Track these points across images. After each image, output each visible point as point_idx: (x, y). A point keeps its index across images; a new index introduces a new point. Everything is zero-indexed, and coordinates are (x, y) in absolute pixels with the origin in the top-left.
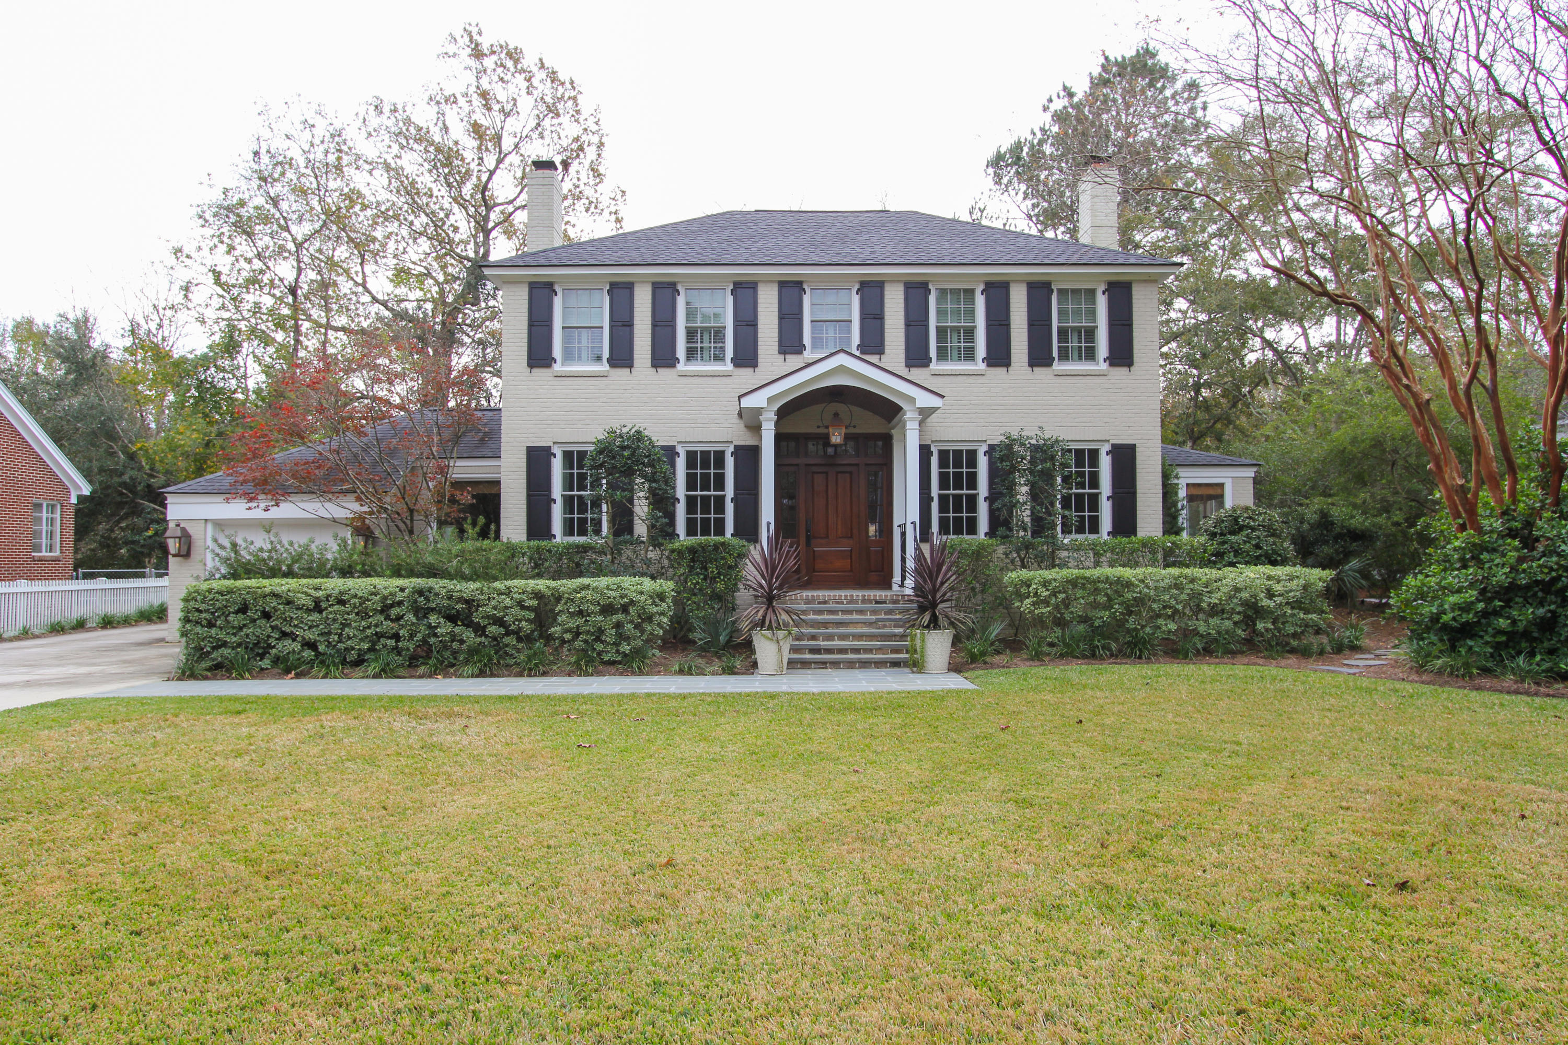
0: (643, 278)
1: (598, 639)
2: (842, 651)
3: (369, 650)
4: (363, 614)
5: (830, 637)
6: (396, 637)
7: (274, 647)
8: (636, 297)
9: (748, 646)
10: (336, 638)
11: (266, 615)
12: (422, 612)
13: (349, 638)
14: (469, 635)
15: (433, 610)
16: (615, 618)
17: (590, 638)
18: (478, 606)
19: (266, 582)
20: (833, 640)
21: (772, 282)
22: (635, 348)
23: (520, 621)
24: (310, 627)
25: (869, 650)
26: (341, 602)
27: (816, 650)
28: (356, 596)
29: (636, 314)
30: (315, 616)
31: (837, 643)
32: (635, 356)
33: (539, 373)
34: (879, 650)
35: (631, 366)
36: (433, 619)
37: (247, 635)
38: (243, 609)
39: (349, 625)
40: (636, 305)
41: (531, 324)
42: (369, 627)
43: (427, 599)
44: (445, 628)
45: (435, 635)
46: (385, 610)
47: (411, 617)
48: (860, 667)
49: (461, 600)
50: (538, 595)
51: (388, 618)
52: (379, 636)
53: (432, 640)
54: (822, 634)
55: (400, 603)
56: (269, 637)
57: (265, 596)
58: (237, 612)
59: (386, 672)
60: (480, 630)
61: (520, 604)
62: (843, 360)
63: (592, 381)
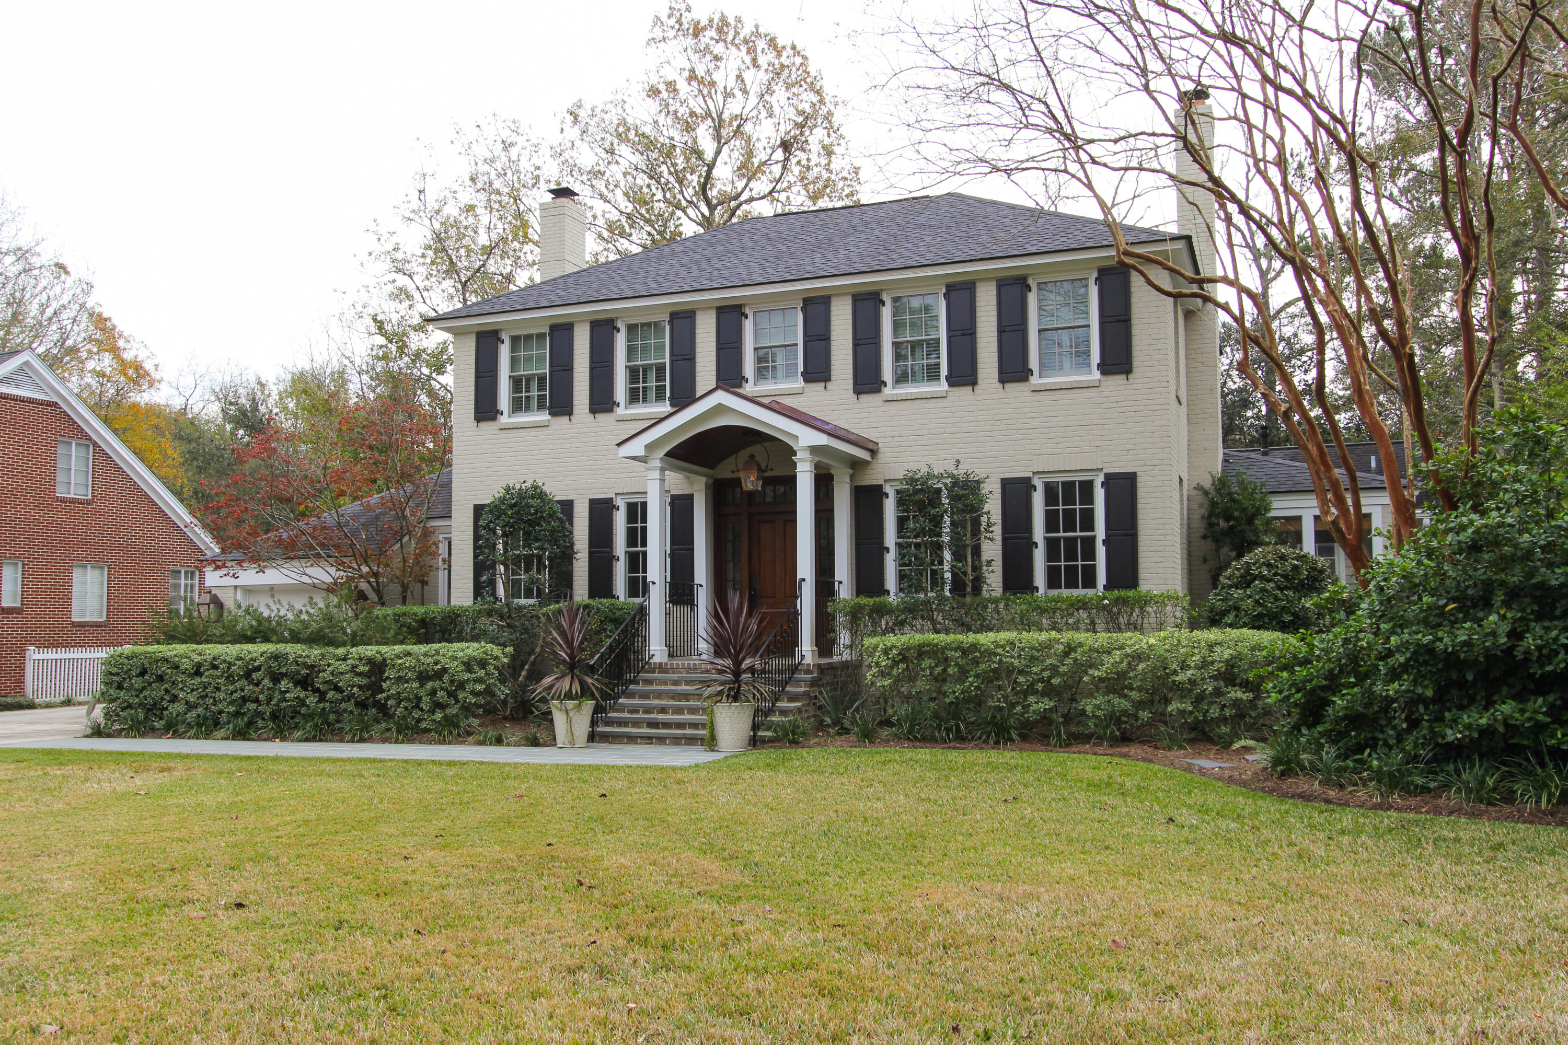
1: (416, 706)
2: (680, 725)
4: (230, 678)
5: (679, 711)
6: (257, 700)
7: (166, 709)
9: (547, 716)
10: (211, 701)
12: (276, 678)
13: (221, 701)
14: (312, 700)
15: (284, 675)
16: (430, 685)
17: (409, 705)
18: (319, 671)
19: (162, 648)
20: (683, 713)
21: (710, 308)
22: (575, 393)
23: (353, 686)
24: (193, 690)
26: (214, 667)
27: (653, 724)
28: (225, 661)
30: (196, 680)
31: (686, 717)
32: (575, 403)
33: (487, 426)
35: (570, 413)
36: (284, 684)
37: (145, 698)
38: (143, 673)
39: (220, 689)
42: (236, 691)
43: (280, 664)
44: (293, 693)
45: (285, 700)
46: (248, 675)
47: (267, 682)
48: (686, 744)
49: (306, 665)
50: (370, 661)
51: (251, 682)
52: (244, 699)
54: (671, 707)
55: (258, 669)
56: (163, 699)
57: (157, 661)
58: (137, 676)
59: (241, 735)
60: (321, 695)
61: (354, 670)
62: (722, 397)
63: (534, 432)
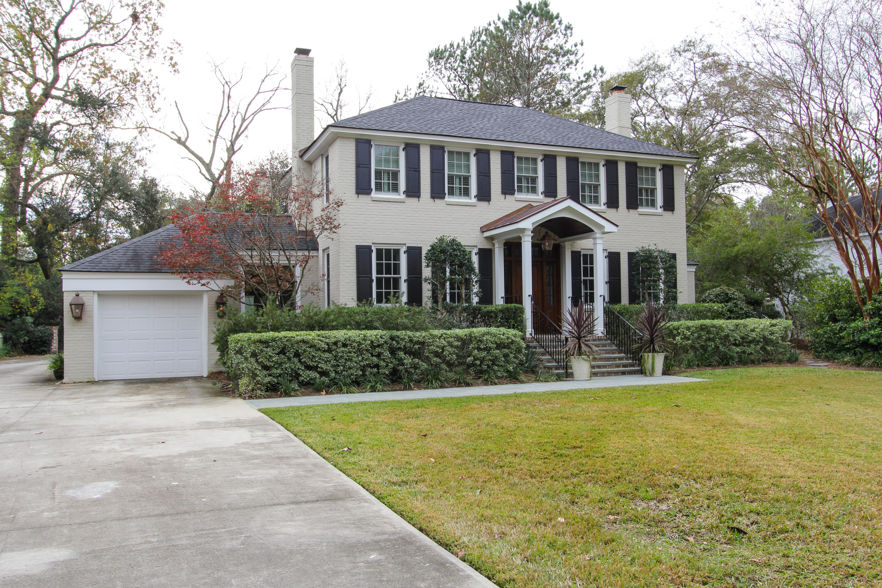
0: (425, 142)
1: (494, 364)
3: (361, 375)
8: (421, 153)
10: (342, 368)
11: (297, 355)
12: (394, 351)
13: (350, 368)
15: (400, 349)
16: (504, 351)
17: (490, 363)
18: (427, 346)
21: (497, 150)
22: (422, 185)
23: (451, 354)
24: (325, 362)
25: (605, 367)
26: (345, 345)
28: (355, 341)
29: (421, 164)
30: (327, 355)
32: (421, 191)
33: (363, 198)
34: (610, 366)
35: (419, 197)
36: (401, 354)
38: (283, 352)
39: (351, 360)
40: (421, 159)
41: (358, 166)
43: (398, 343)
44: (408, 360)
45: (403, 364)
46: (372, 349)
47: (387, 354)
48: (607, 376)
49: (418, 343)
50: (458, 338)
52: (368, 366)
53: (401, 368)
55: (381, 345)
56: (299, 369)
57: (298, 343)
58: (280, 354)
60: (427, 359)
61: (450, 345)
62: (570, 203)
63: (395, 205)
